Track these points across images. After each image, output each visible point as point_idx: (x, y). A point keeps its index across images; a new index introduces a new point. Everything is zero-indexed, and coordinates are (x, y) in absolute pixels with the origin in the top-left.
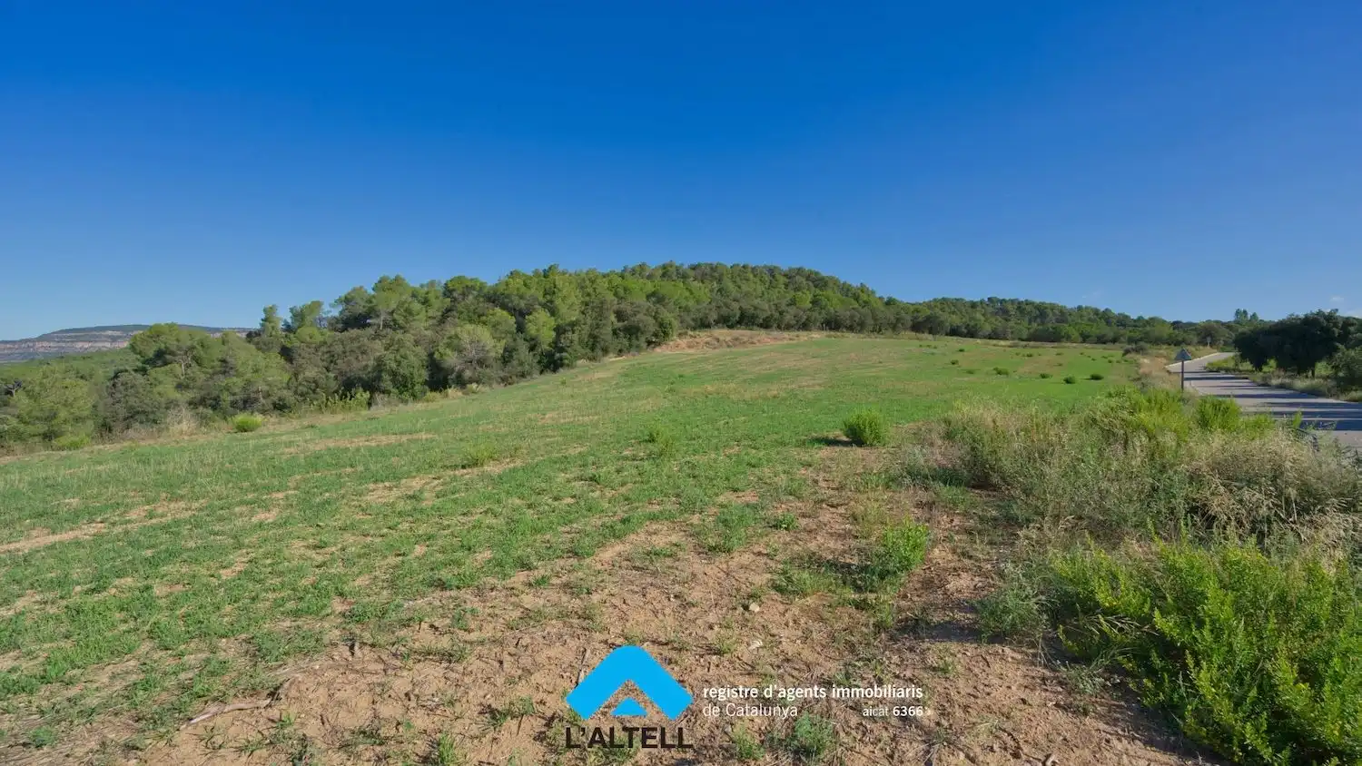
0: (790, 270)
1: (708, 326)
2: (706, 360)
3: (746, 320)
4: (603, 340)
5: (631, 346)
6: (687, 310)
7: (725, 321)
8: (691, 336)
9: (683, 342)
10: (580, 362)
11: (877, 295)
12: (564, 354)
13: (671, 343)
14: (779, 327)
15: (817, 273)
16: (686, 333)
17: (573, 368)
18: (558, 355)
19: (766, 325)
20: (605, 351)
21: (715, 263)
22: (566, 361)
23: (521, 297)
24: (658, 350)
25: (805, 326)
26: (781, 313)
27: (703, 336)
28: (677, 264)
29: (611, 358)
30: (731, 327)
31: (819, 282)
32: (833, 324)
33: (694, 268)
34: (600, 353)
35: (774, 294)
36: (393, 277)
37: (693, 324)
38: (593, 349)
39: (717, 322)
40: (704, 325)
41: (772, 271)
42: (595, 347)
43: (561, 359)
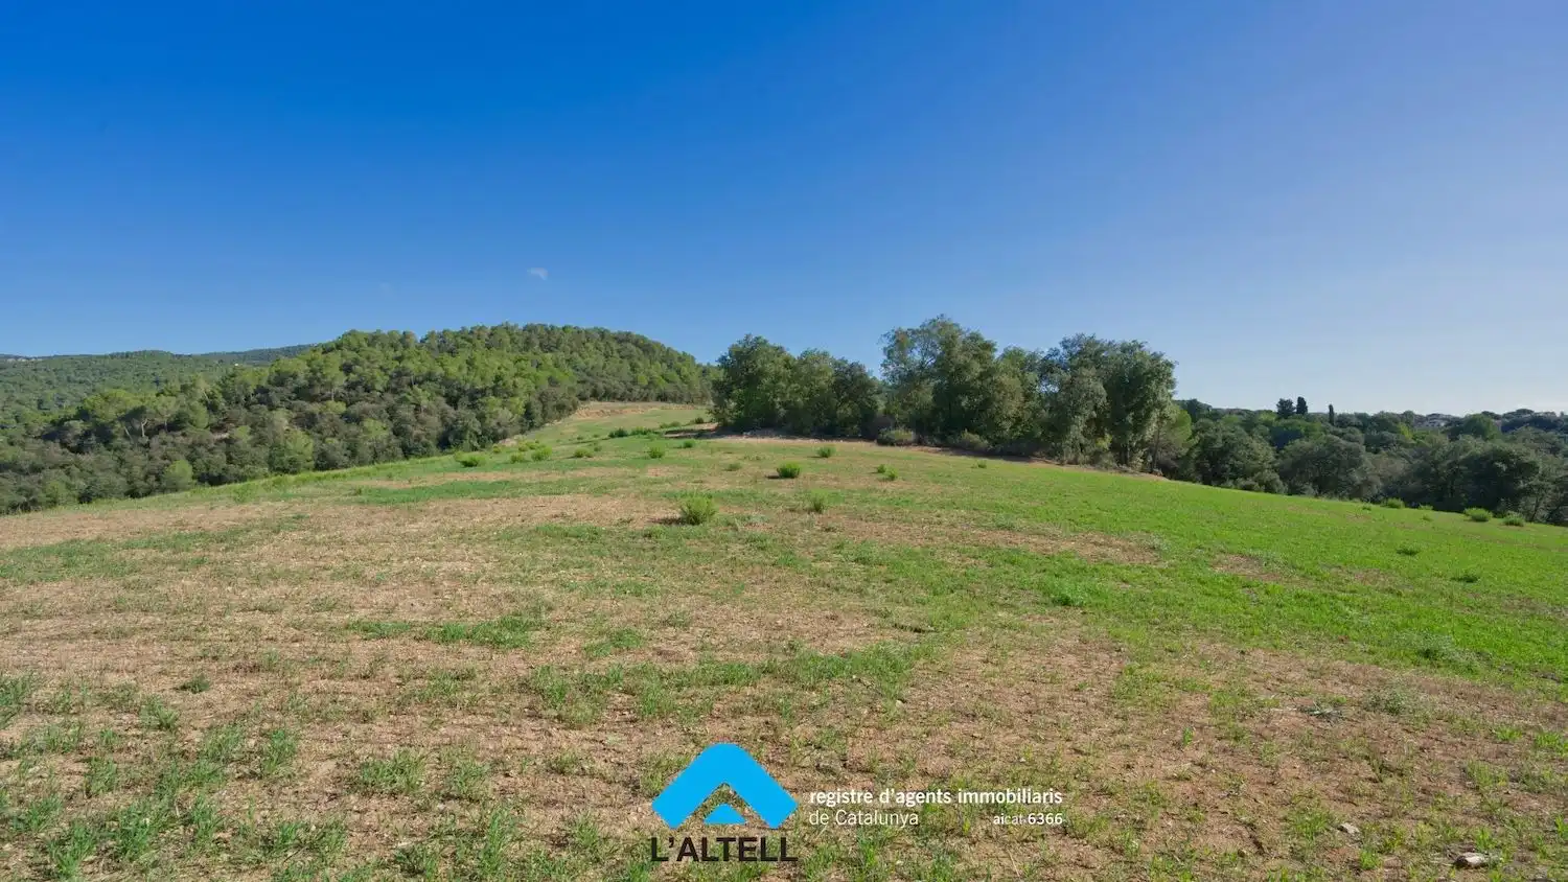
0: (620, 333)
1: (588, 399)
3: (609, 395)
4: (549, 412)
5: (561, 415)
6: (571, 387)
7: (595, 395)
10: (548, 424)
11: (697, 362)
14: (630, 400)
15: (644, 339)
19: (621, 399)
20: (552, 418)
24: (572, 416)
25: (645, 399)
26: (631, 390)
30: (600, 400)
31: (647, 348)
32: (662, 398)
35: (613, 365)
41: (603, 334)
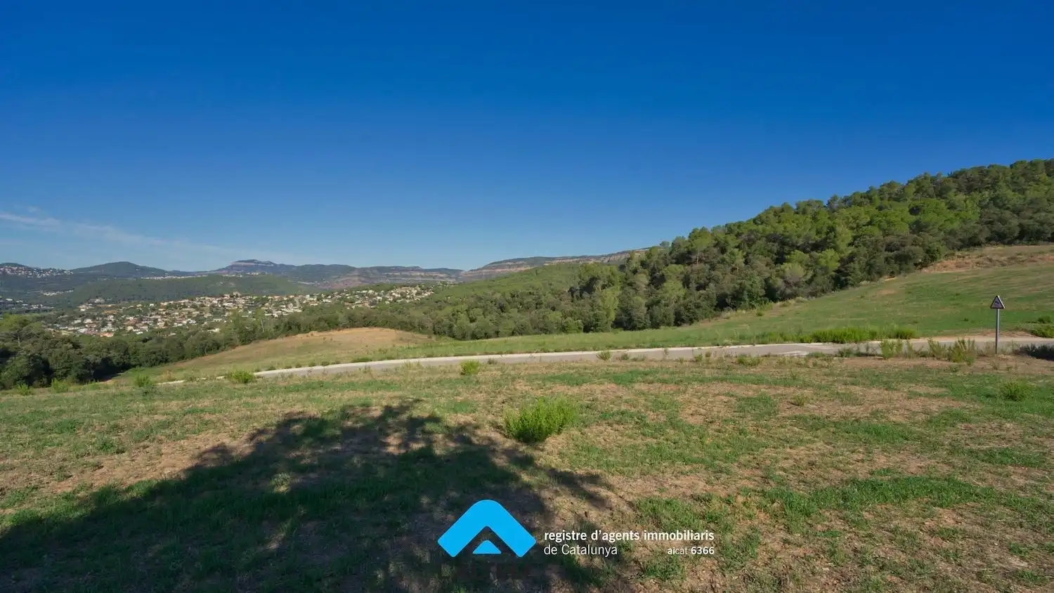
1: (979, 244)
2: (978, 280)
3: (1028, 235)
4: (878, 266)
5: (901, 269)
6: (952, 233)
7: (1000, 238)
8: (959, 257)
9: (951, 263)
10: (864, 283)
12: (848, 277)
13: (939, 264)
16: (953, 254)
17: (858, 286)
18: (844, 278)
20: (880, 274)
21: (986, 165)
22: (850, 282)
23: (799, 236)
24: (925, 270)
27: (973, 255)
28: (934, 175)
29: (886, 279)
30: (1007, 244)
33: (955, 176)
34: (876, 276)
36: (700, 228)
37: (959, 243)
38: (869, 273)
39: (989, 240)
40: (972, 243)
42: (872, 272)
43: (846, 280)
